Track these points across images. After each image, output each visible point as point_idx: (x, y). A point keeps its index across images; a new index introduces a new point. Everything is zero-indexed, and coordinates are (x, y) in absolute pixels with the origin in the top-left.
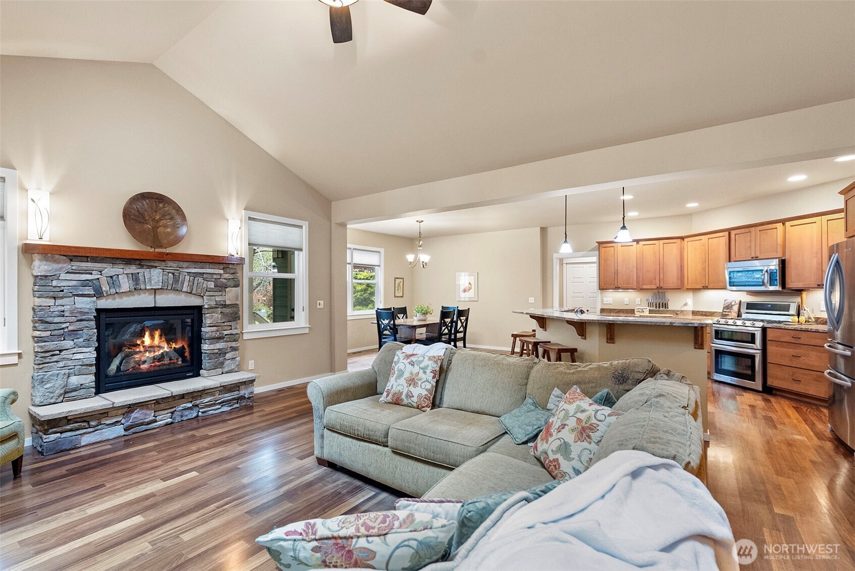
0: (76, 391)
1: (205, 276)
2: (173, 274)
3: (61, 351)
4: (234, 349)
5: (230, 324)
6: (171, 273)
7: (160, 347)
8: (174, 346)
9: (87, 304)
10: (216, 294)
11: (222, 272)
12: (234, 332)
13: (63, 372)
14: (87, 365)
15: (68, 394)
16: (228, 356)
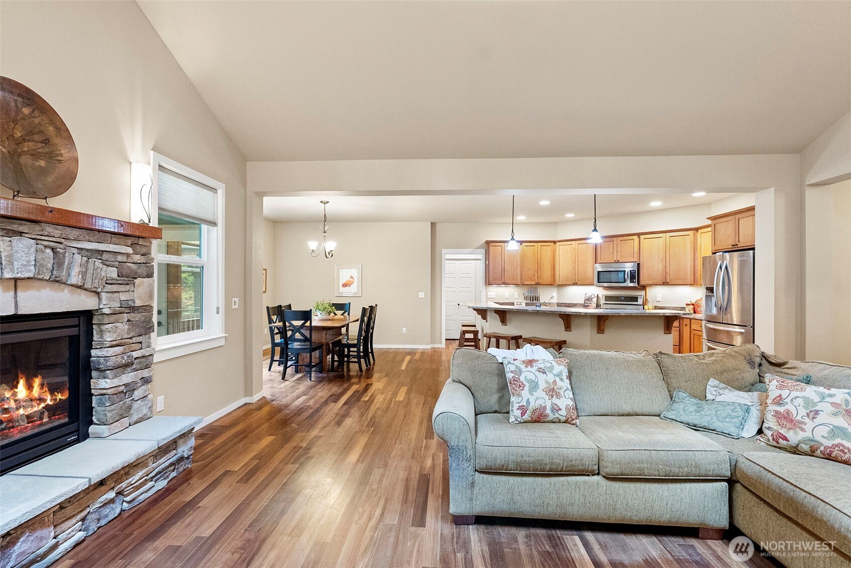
1: (105, 256)
4: (146, 381)
5: (140, 339)
6: (50, 247)
8: (59, 396)
10: (121, 288)
12: (145, 352)
16: (137, 394)
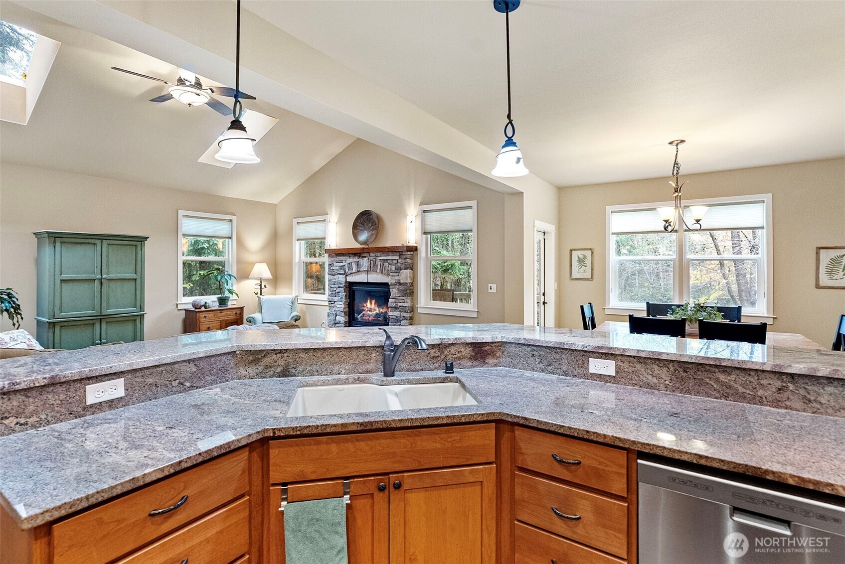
0: (338, 324)
1: (389, 261)
3: (335, 302)
5: (403, 298)
7: (375, 310)
8: (381, 310)
9: (342, 279)
11: (397, 258)
12: (405, 305)
13: (334, 313)
14: (341, 311)
15: (335, 324)
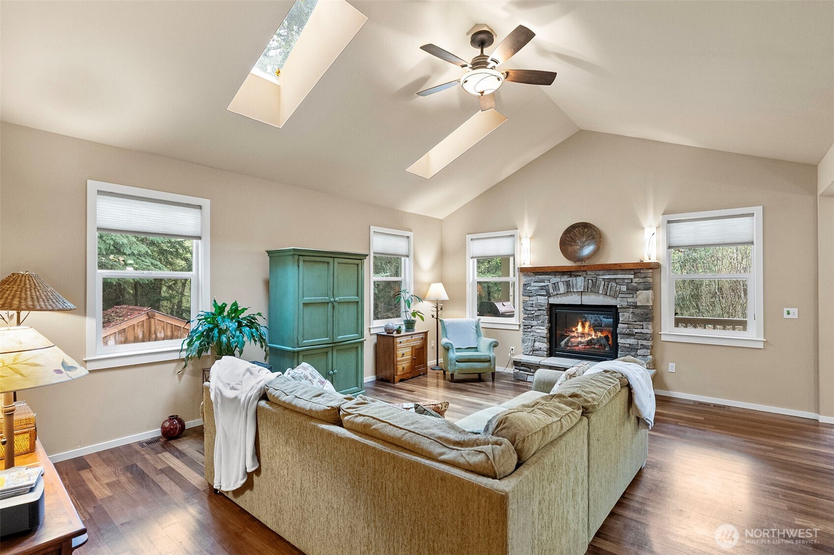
0: (538, 351)
1: (617, 281)
2: (592, 280)
3: (532, 326)
4: (644, 347)
5: (641, 323)
6: (590, 279)
7: (589, 334)
8: (599, 334)
9: (542, 300)
10: (628, 295)
11: (632, 276)
12: (644, 331)
13: (531, 338)
14: (543, 337)
15: (534, 351)
16: (640, 352)
